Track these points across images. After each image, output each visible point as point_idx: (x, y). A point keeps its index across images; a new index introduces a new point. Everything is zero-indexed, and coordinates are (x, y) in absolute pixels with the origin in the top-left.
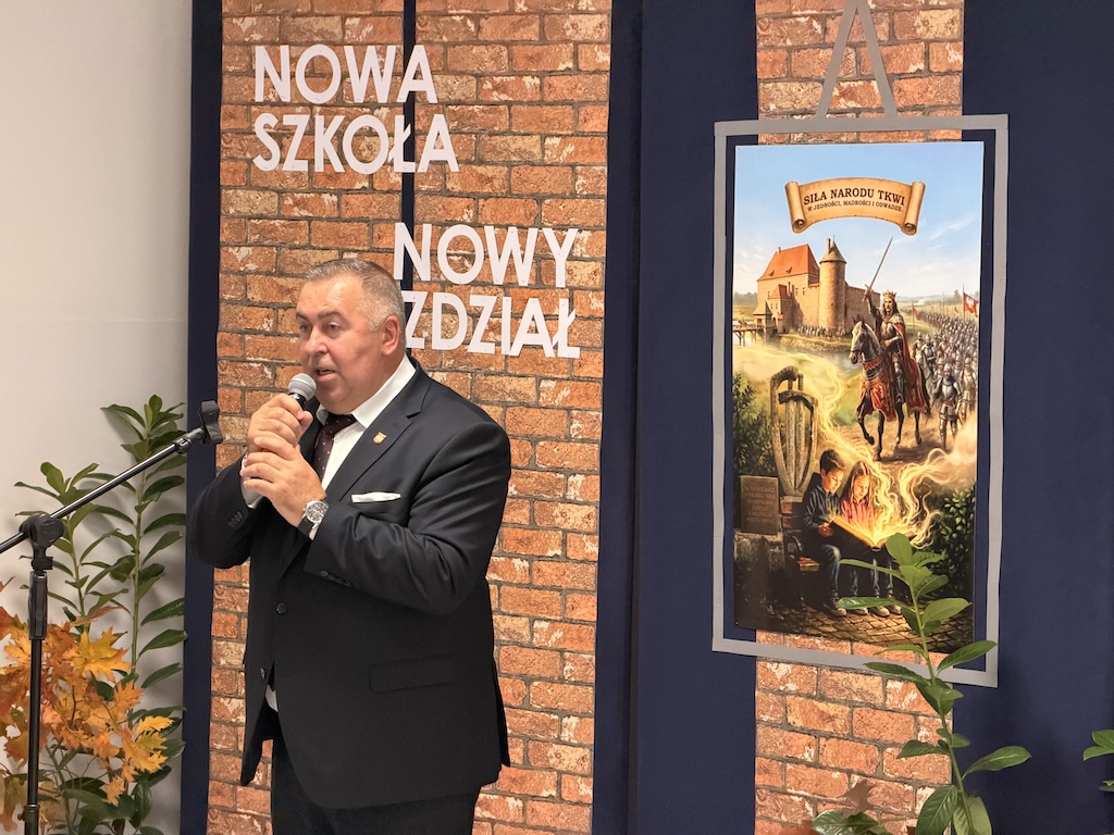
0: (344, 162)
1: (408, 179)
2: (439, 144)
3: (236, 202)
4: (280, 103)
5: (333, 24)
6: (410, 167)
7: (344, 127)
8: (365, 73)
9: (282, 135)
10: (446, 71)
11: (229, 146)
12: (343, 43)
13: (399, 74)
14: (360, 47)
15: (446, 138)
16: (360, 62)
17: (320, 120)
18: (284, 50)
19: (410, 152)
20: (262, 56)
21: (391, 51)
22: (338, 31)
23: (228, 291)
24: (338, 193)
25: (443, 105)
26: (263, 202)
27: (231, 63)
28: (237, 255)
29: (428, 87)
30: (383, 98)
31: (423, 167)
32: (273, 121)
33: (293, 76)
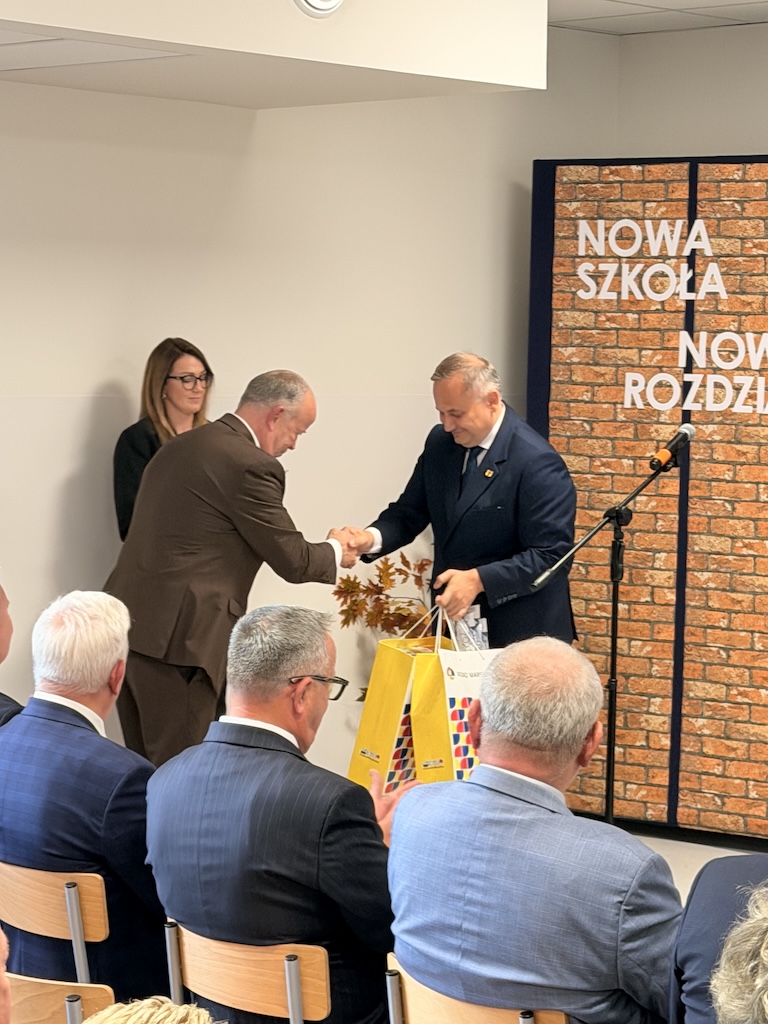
0: (643, 293)
1: (690, 304)
2: (713, 280)
3: (563, 318)
4: (596, 256)
5: (636, 207)
6: (691, 296)
7: (643, 271)
8: (660, 237)
9: (598, 277)
10: (719, 236)
11: (559, 283)
12: (644, 219)
13: (684, 238)
14: (656, 221)
15: (718, 278)
16: (656, 231)
17: (625, 267)
18: (601, 224)
19: (692, 286)
20: (584, 227)
21: (679, 223)
22: (640, 211)
23: (557, 374)
24: (639, 313)
25: (716, 257)
26: (583, 319)
27: (561, 230)
28: (564, 353)
29: (706, 247)
30: (672, 252)
31: (701, 295)
32: (591, 268)
33: (607, 239)
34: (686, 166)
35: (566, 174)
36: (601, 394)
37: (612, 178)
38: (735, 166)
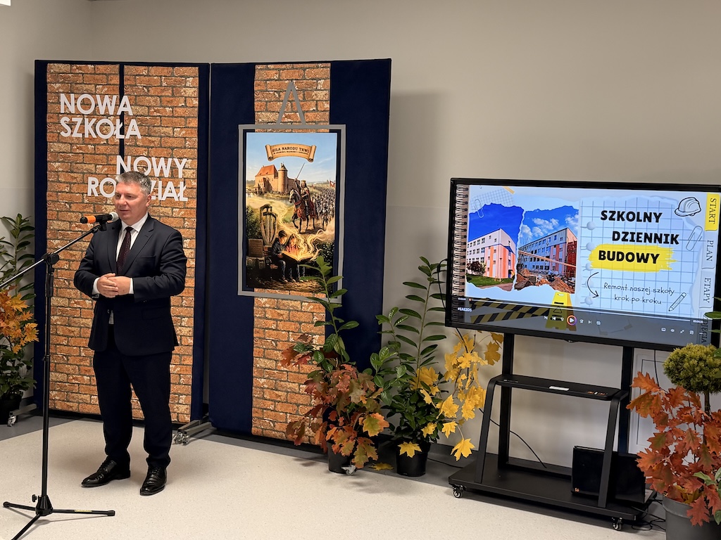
0: (97, 134)
1: (122, 141)
2: (133, 129)
3: (53, 147)
4: (70, 114)
5: (92, 87)
6: (122, 137)
7: (96, 122)
8: (105, 104)
9: (72, 125)
10: (136, 105)
11: (50, 128)
12: (96, 94)
13: (118, 105)
14: (102, 96)
15: (136, 127)
16: (102, 101)
17: (86, 120)
18: (72, 96)
19: (122, 131)
20: (63, 98)
21: (115, 97)
22: (93, 89)
23: (51, 177)
24: (94, 145)
25: (135, 116)
26: (64, 147)
27: (51, 99)
28: (54, 166)
29: (129, 110)
30: (111, 113)
31: (128, 137)
32: (68, 120)
33: (76, 104)
34: (118, 66)
35: (52, 68)
36: (75, 188)
37: (77, 71)
38: (143, 68)
